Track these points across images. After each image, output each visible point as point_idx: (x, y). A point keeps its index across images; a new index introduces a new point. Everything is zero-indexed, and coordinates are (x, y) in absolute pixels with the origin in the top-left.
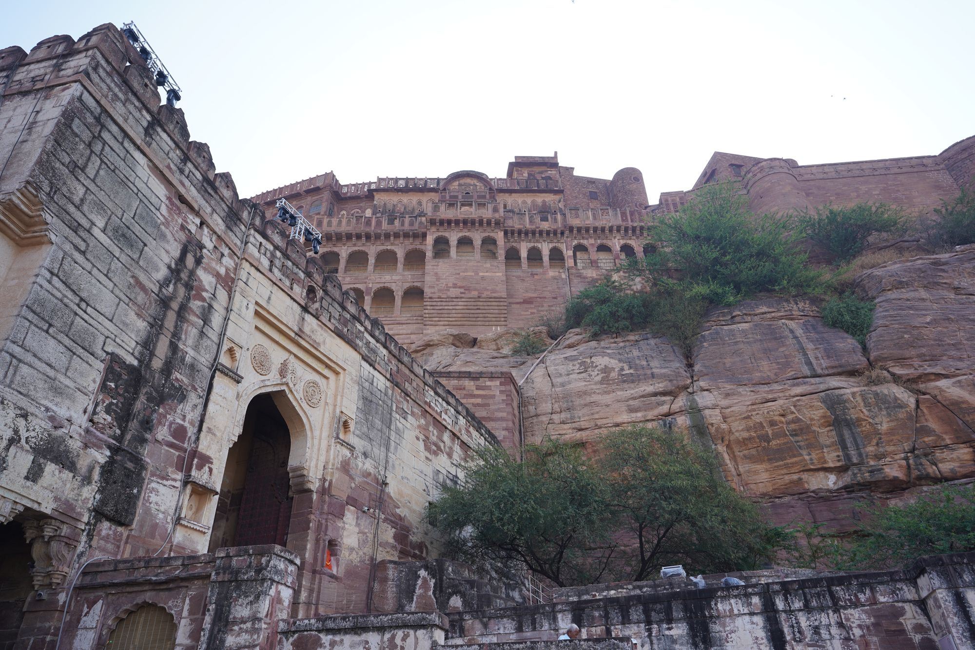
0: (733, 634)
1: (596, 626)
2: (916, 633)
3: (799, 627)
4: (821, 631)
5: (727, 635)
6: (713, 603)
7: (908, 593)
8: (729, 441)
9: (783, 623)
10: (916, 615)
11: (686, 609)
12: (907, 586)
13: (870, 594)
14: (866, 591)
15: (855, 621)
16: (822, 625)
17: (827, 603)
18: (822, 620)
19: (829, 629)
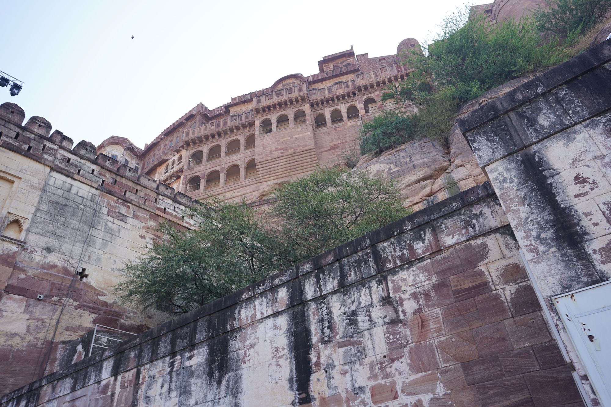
0: (252, 350)
1: (129, 370)
2: (507, 283)
3: (331, 318)
4: (359, 318)
5: (245, 351)
6: (236, 312)
7: (493, 217)
9: (311, 318)
10: (505, 251)
11: (210, 327)
12: (489, 207)
13: (431, 239)
14: (425, 236)
15: (408, 288)
16: (361, 308)
17: (369, 272)
18: (361, 300)
19: (370, 311)
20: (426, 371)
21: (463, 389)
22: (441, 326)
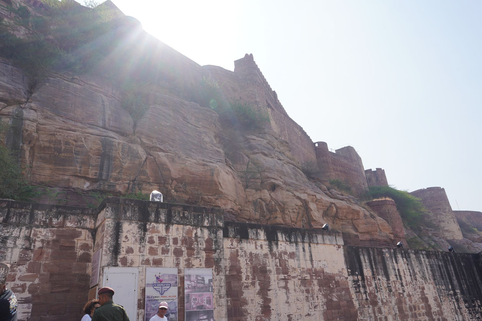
2: (81, 249)
4: (8, 241)
7: (89, 223)
8: (34, 145)
10: (87, 238)
12: (90, 219)
13: (62, 220)
14: (60, 218)
15: (41, 237)
16: (12, 237)
17: (25, 222)
18: (13, 233)
19: (16, 240)
20: (34, 273)
21: (46, 283)
22: (49, 257)
